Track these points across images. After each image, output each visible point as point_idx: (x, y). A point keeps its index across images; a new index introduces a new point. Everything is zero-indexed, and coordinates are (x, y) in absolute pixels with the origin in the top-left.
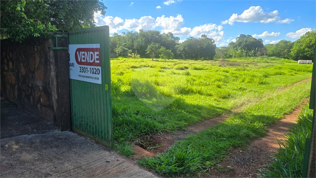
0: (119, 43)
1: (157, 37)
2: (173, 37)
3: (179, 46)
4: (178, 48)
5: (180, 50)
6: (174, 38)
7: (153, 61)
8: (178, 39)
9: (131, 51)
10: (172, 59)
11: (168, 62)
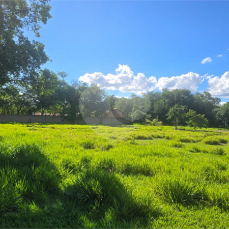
0: (135, 106)
1: (186, 97)
2: (210, 98)
3: (218, 109)
4: (217, 112)
5: (219, 116)
6: (213, 99)
7: (176, 129)
8: (218, 100)
9: (150, 116)
10: (206, 128)
11: (199, 131)
